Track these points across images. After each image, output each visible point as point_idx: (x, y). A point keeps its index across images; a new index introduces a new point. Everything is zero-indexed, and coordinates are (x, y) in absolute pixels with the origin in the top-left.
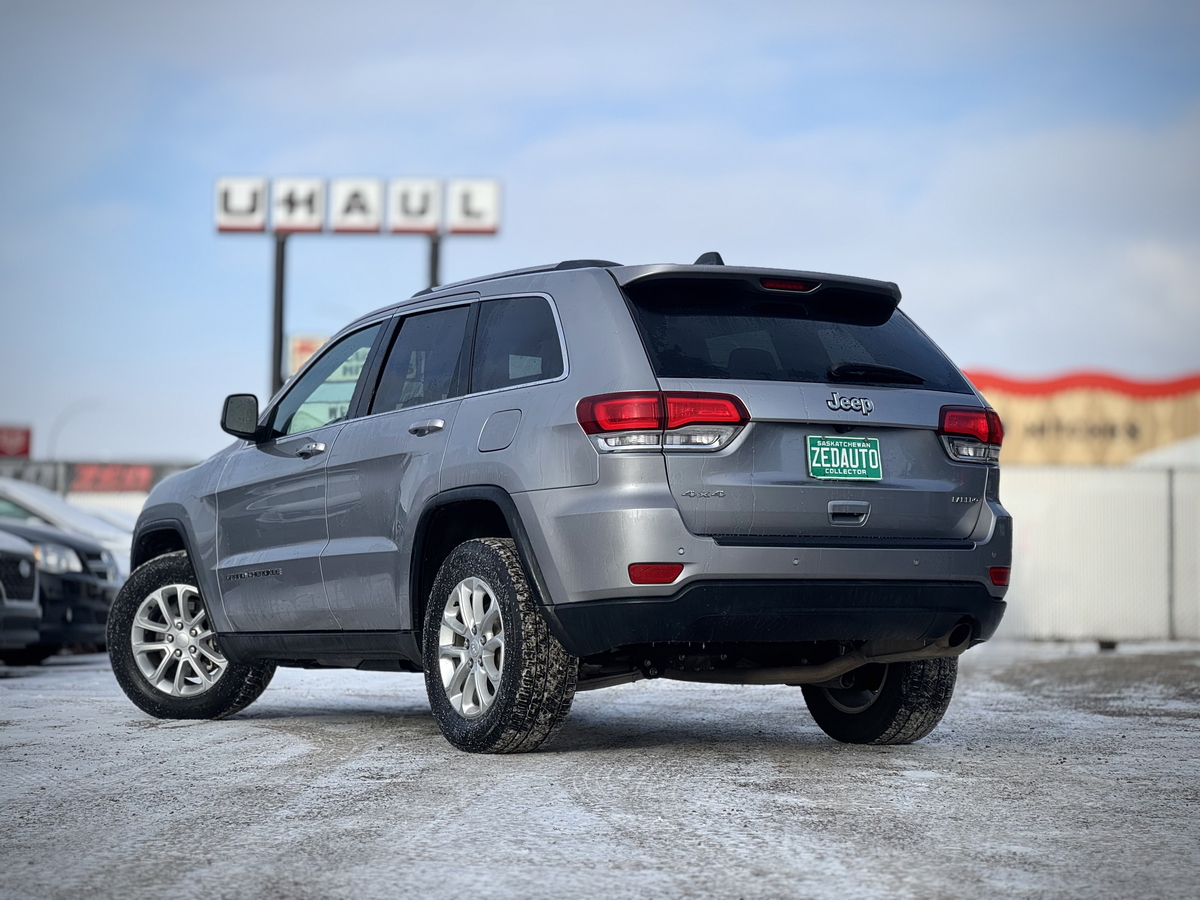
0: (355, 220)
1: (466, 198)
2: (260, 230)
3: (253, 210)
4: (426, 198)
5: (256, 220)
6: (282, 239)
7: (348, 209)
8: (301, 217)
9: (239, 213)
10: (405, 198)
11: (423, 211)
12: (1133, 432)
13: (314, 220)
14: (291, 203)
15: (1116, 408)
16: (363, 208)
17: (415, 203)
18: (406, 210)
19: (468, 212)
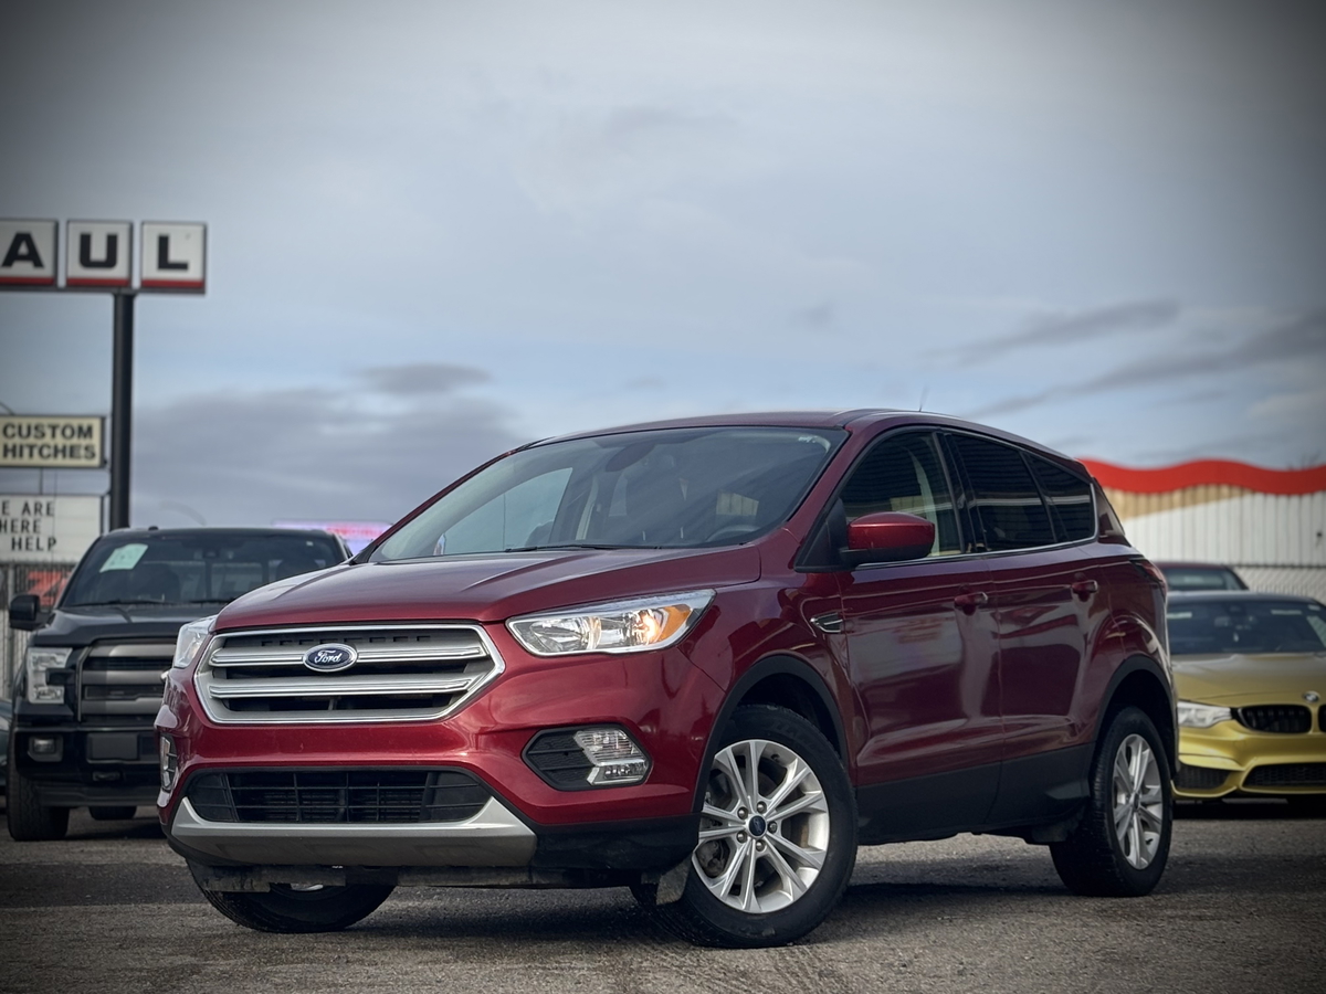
0: (23, 269)
1: (163, 242)
4: (112, 241)
7: (12, 257)
10: (85, 241)
11: (111, 261)
16: (34, 257)
17: (98, 252)
18: (86, 260)
19: (164, 263)
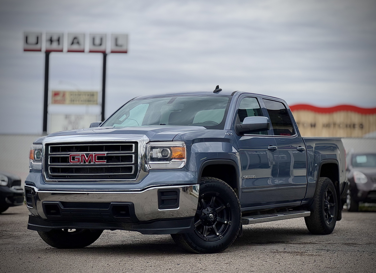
0: (75, 47)
1: (116, 40)
2: (40, 50)
3: (37, 43)
4: (101, 39)
5: (37, 47)
6: (48, 53)
7: (73, 43)
8: (55, 46)
9: (32, 44)
10: (94, 39)
11: (101, 45)
12: (361, 126)
13: (59, 48)
14: (51, 41)
15: (355, 118)
16: (78, 43)
17: (97, 41)
18: (94, 44)
19: (117, 45)
